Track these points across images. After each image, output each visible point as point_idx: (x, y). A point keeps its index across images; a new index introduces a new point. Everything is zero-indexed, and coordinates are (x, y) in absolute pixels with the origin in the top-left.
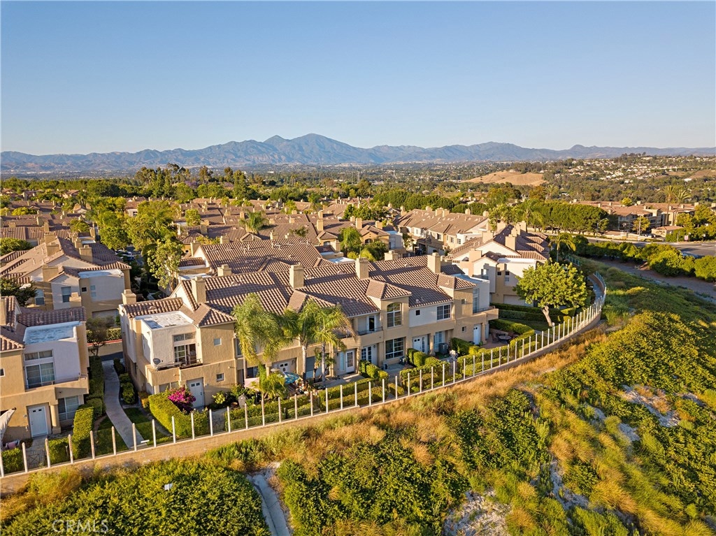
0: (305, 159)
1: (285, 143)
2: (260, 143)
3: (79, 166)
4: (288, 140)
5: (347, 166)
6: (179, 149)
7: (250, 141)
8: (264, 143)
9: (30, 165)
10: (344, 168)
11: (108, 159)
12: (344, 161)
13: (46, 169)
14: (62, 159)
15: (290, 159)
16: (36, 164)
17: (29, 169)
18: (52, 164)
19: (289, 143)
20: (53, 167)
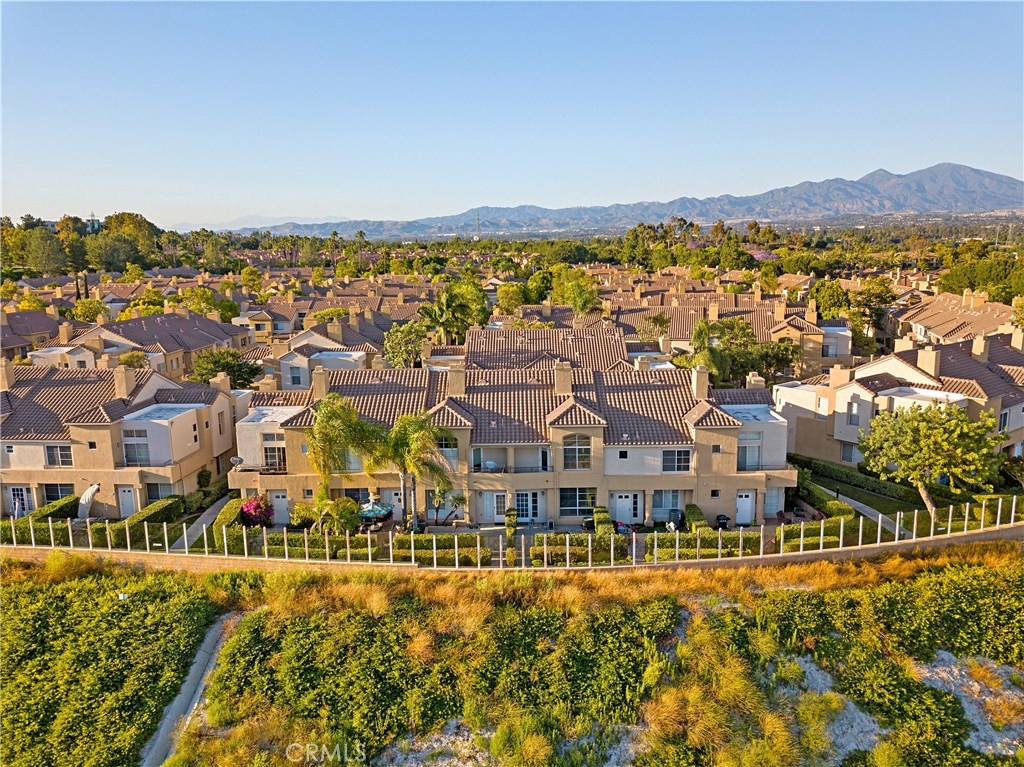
0: (927, 205)
1: (894, 180)
2: (852, 182)
3: (597, 222)
4: (899, 176)
5: (1004, 214)
6: (727, 196)
7: (836, 180)
8: (858, 182)
9: (543, 221)
10: (997, 218)
11: (633, 211)
12: (1001, 206)
13: (559, 226)
14: (579, 213)
15: (899, 206)
16: (550, 220)
17: (542, 227)
18: (568, 220)
19: (901, 180)
20: (567, 224)
